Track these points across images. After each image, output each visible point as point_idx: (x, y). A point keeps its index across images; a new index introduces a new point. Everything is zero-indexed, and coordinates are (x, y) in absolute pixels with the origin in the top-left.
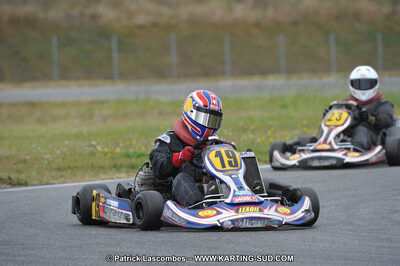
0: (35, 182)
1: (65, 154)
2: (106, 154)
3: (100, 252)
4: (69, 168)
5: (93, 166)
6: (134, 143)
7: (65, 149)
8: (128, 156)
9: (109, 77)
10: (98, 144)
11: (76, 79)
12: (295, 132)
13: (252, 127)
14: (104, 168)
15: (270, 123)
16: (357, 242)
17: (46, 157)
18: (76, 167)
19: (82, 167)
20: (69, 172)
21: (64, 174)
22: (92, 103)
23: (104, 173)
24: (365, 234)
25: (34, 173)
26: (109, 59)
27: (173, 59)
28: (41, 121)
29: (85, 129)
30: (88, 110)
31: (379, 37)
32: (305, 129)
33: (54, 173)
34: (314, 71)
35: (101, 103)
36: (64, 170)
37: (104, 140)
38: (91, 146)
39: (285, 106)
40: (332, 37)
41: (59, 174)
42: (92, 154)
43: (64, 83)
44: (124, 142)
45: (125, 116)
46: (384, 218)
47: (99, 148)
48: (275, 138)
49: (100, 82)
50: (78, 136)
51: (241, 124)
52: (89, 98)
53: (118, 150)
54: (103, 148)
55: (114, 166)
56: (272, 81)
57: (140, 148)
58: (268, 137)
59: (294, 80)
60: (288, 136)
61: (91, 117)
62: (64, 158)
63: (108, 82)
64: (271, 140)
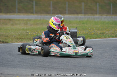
0: (10, 42)
2: (31, 35)
3: (29, 63)
5: (27, 38)
6: (40, 32)
7: (19, 33)
9: (32, 13)
11: (23, 13)
12: (87, 31)
15: (79, 28)
17: (14, 35)
18: (23, 39)
19: (24, 38)
21: (19, 40)
22: (27, 20)
24: (106, 61)
25: (10, 40)
26: (33, 7)
27: (51, 8)
28: (12, 25)
29: (25, 28)
30: (26, 22)
31: (112, 4)
32: (90, 30)
33: (16, 40)
34: (92, 14)
35: (30, 20)
37: (31, 31)
38: (28, 32)
39: (83, 23)
40: (98, 4)
41: (18, 40)
42: (27, 35)
43: (19, 14)
44: (36, 32)
45: (37, 24)
46: (112, 57)
47: (29, 33)
48: (81, 32)
49: (30, 14)
50: (23, 29)
52: (26, 19)
53: (35, 34)
56: (80, 16)
59: (87, 16)
60: (84, 32)
61: (27, 24)
62: (19, 36)
63: (32, 14)
64: (79, 33)
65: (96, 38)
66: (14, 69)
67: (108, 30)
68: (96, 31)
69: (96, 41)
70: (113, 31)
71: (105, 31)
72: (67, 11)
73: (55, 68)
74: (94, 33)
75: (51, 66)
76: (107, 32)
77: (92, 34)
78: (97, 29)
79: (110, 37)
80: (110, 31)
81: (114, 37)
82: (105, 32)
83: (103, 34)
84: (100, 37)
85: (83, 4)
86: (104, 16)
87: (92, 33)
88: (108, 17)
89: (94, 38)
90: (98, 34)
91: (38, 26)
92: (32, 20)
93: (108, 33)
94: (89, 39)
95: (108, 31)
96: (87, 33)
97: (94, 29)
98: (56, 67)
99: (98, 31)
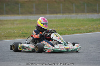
2: (17, 33)
3: (16, 57)
4: (8, 36)
5: (14, 36)
6: (25, 30)
7: (7, 32)
8: (23, 33)
11: (10, 14)
12: (65, 28)
13: (54, 27)
14: (17, 36)
15: (59, 26)
17: (2, 33)
18: (10, 36)
19: (11, 36)
20: (8, 37)
21: (7, 38)
23: (17, 38)
26: (18, 9)
27: (34, 10)
28: (1, 25)
29: (12, 27)
30: (13, 22)
31: (86, 5)
32: (67, 27)
33: (4, 38)
34: (69, 13)
35: (16, 20)
37: (17, 29)
38: (14, 31)
39: (62, 21)
40: (74, 4)
41: (6, 38)
42: (14, 33)
43: (7, 15)
44: (22, 30)
45: (22, 23)
46: (87, 49)
47: (16, 31)
48: (60, 29)
49: (16, 15)
50: (10, 28)
51: (51, 26)
52: (13, 19)
53: (20, 32)
56: (59, 15)
57: (26, 32)
58: (58, 29)
59: (65, 15)
60: (63, 29)
61: (14, 24)
62: (7, 34)
63: (18, 15)
64: (59, 30)
65: (73, 34)
66: (3, 62)
67: (83, 26)
68: (73, 27)
69: (73, 36)
71: (80, 28)
72: (48, 12)
73: (38, 61)
75: (35, 59)
77: (69, 31)
78: (73, 26)
79: (85, 33)
81: (88, 32)
82: (81, 28)
83: (79, 30)
84: (77, 33)
85: (61, 5)
86: (80, 15)
88: (82, 15)
89: (71, 34)
90: (74, 30)
91: (23, 25)
92: (18, 20)
93: (83, 29)
94: (67, 35)
96: (65, 30)
97: (71, 26)
98: (39, 59)
99: (75, 28)
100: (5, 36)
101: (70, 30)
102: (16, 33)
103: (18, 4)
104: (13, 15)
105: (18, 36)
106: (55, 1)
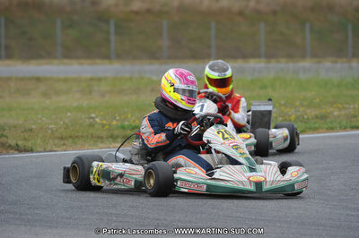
0: (40, 150)
1: (67, 124)
2: (103, 125)
3: (97, 213)
4: (70, 137)
5: (92, 135)
6: (129, 116)
7: (67, 121)
8: (123, 128)
9: (107, 57)
10: (97, 117)
11: (77, 58)
14: (102, 138)
16: (328, 210)
17: (50, 127)
18: (77, 137)
19: (82, 136)
20: (70, 140)
21: (66, 142)
22: (91, 79)
23: (102, 142)
24: (334, 203)
25: (39, 141)
26: (108, 40)
27: (165, 42)
28: (45, 95)
29: (85, 103)
30: (89, 86)
31: (350, 27)
32: (283, 108)
33: (56, 141)
34: (290, 56)
35: (100, 80)
36: (65, 139)
37: (102, 113)
38: (92, 118)
39: (264, 87)
40: (308, 26)
41: (62, 142)
42: (92, 125)
43: (66, 61)
44: (120, 115)
45: (121, 92)
46: (352, 189)
47: (98, 120)
49: (98, 61)
50: (79, 109)
52: (89, 76)
53: (114, 123)
54: (101, 120)
55: (111, 137)
56: (253, 64)
57: (134, 121)
59: (273, 64)
61: (90, 92)
62: (66, 128)
63: (106, 61)
66: (50, 231)
67: (340, 106)
68: (301, 109)
70: (354, 108)
71: (329, 111)
72: (213, 51)
74: (297, 118)
75: (165, 220)
76: (336, 113)
77: (290, 120)
78: (305, 103)
79: (345, 128)
80: (344, 108)
81: (357, 128)
82: (331, 113)
83: (323, 117)
84: (315, 130)
85: (262, 25)
86: (327, 64)
87: (290, 116)
88: (338, 65)
90: (308, 119)
91: (126, 98)
92: (105, 79)
93: (339, 116)
95: (339, 108)
96: (276, 117)
97: (297, 103)
99: (309, 111)
100: (57, 135)
101: (293, 117)
102: (99, 124)
103: (107, 22)
104: (89, 61)
105: (107, 138)
106: (241, 13)
